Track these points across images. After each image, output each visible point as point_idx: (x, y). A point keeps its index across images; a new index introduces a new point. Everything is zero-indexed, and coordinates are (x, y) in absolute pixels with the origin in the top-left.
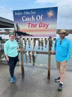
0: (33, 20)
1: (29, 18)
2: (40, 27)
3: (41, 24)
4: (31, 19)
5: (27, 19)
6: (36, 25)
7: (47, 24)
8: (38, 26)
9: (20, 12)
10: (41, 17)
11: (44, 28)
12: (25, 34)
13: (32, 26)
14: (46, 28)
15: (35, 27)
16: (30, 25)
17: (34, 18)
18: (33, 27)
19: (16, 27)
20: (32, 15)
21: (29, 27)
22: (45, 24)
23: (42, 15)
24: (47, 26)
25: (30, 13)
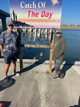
0: (34, 8)
1: (29, 5)
2: (42, 16)
3: (43, 13)
4: (32, 6)
5: (27, 6)
6: (37, 14)
7: (50, 13)
8: (40, 15)
10: (43, 5)
11: (47, 18)
12: (24, 24)
13: (33, 14)
14: (49, 18)
15: (36, 16)
16: (31, 13)
17: (35, 5)
18: (34, 16)
19: (12, 15)
20: (33, 1)
21: (29, 16)
22: (48, 13)
23: (45, 2)
24: (51, 16)
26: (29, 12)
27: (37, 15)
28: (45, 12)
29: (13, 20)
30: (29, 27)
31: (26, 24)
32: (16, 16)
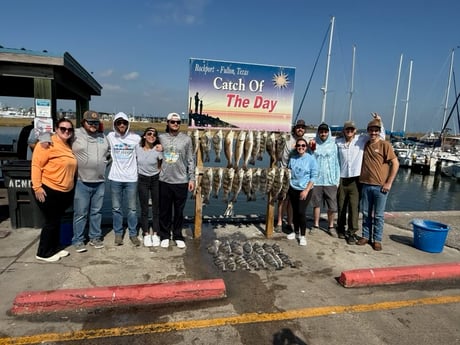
0: (240, 89)
1: (230, 83)
2: (256, 106)
3: (259, 101)
4: (237, 87)
5: (225, 86)
6: (247, 102)
7: (272, 101)
8: (252, 105)
9: (210, 66)
10: (259, 85)
11: (266, 111)
12: (215, 122)
13: (238, 102)
14: (270, 111)
15: (244, 106)
16: (234, 100)
17: (244, 85)
18: (239, 106)
19: (194, 101)
20: (240, 76)
21: (229, 105)
22: (268, 101)
23: (263, 81)
24: (273, 107)
25: (236, 71)
26: (231, 97)
27: (245, 103)
28: (261, 98)
29: (194, 112)
30: (227, 128)
31: (221, 122)
32: (201, 105)
